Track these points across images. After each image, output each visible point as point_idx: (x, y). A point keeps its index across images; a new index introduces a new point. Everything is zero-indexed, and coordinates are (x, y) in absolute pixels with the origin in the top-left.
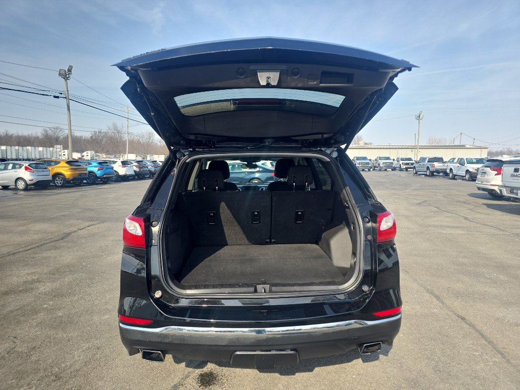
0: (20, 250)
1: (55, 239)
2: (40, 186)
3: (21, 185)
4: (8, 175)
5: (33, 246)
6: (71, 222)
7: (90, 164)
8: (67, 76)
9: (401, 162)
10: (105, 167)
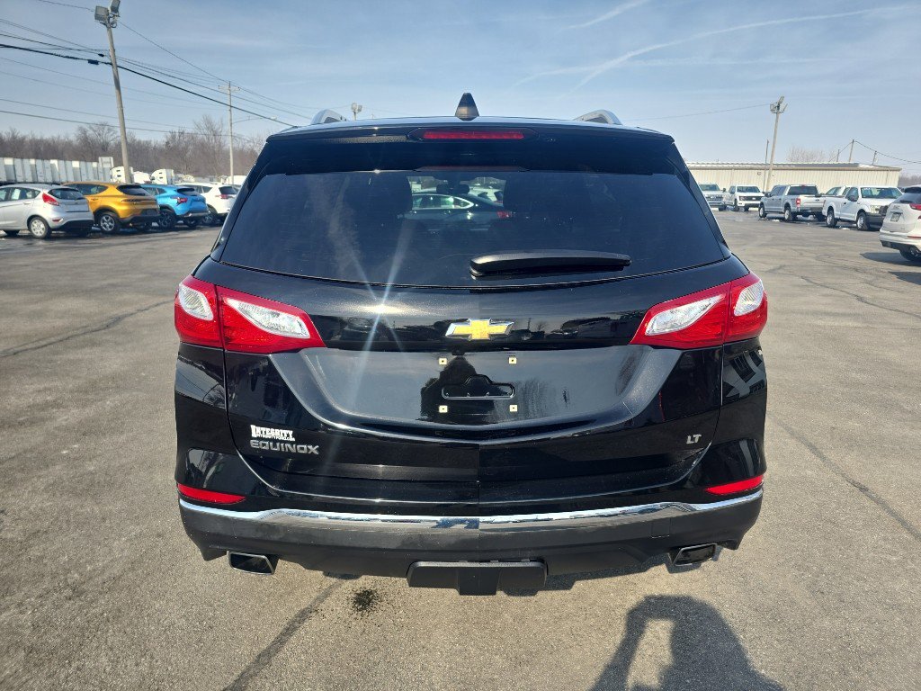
0: (27, 346)
1: (94, 328)
2: (73, 231)
3: (39, 229)
4: (15, 210)
5: (53, 339)
6: (126, 296)
7: (162, 191)
8: (111, 20)
9: (738, 194)
10: (190, 199)
